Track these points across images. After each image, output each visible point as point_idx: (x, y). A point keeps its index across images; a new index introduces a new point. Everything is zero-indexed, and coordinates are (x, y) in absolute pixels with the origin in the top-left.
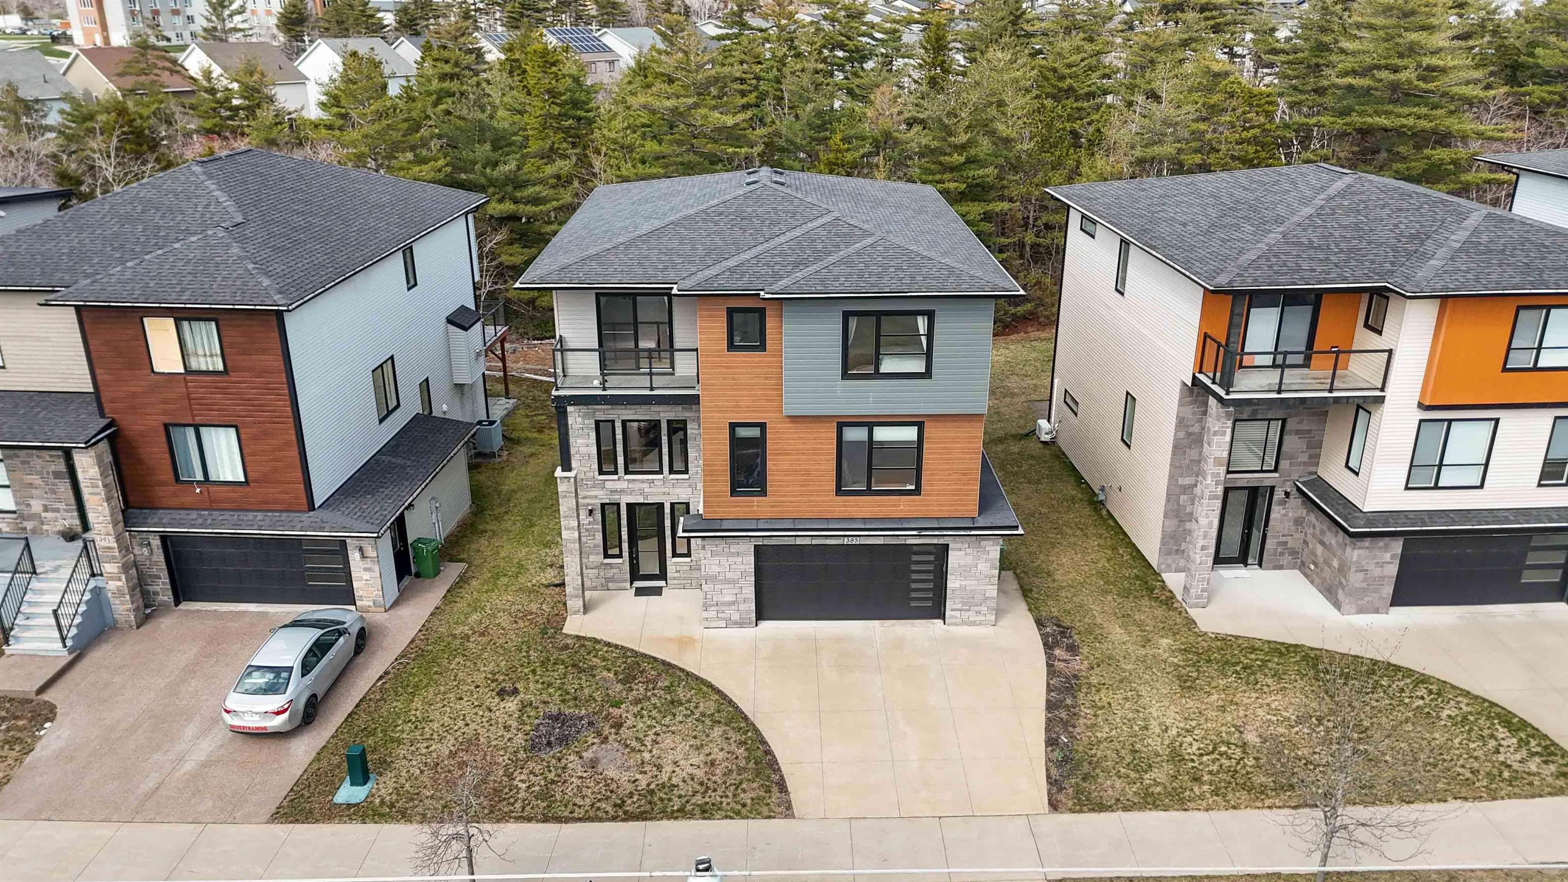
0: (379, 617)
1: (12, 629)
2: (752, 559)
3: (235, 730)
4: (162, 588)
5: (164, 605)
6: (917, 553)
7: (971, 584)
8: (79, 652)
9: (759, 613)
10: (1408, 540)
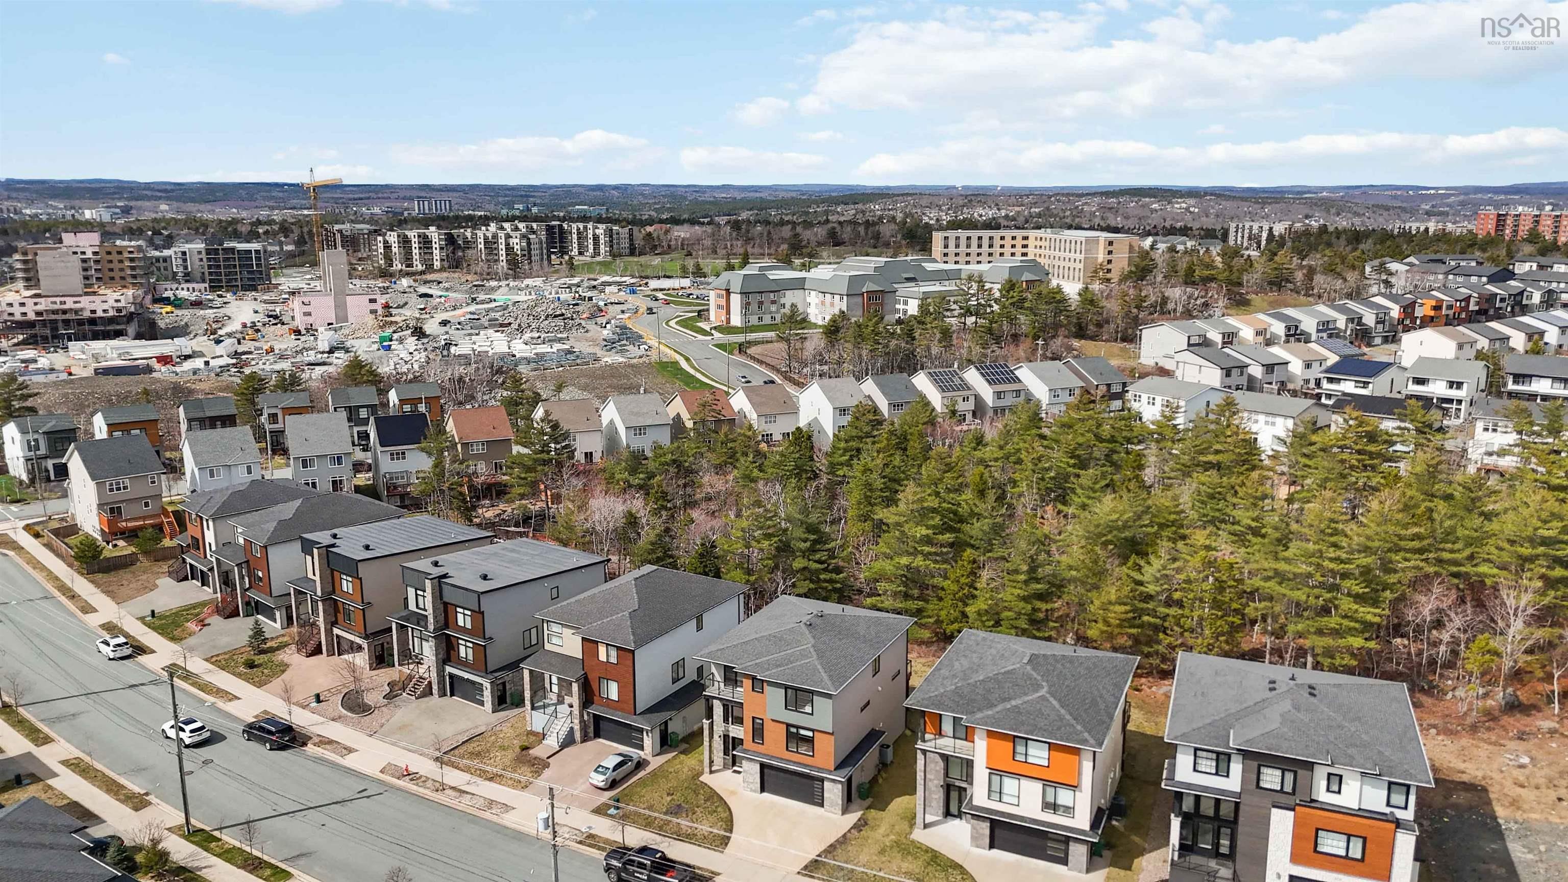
0: (651, 758)
1: (546, 735)
2: (759, 768)
3: (592, 784)
5: (591, 737)
6: (816, 780)
7: (833, 797)
8: (562, 748)
9: (763, 789)
10: (992, 821)
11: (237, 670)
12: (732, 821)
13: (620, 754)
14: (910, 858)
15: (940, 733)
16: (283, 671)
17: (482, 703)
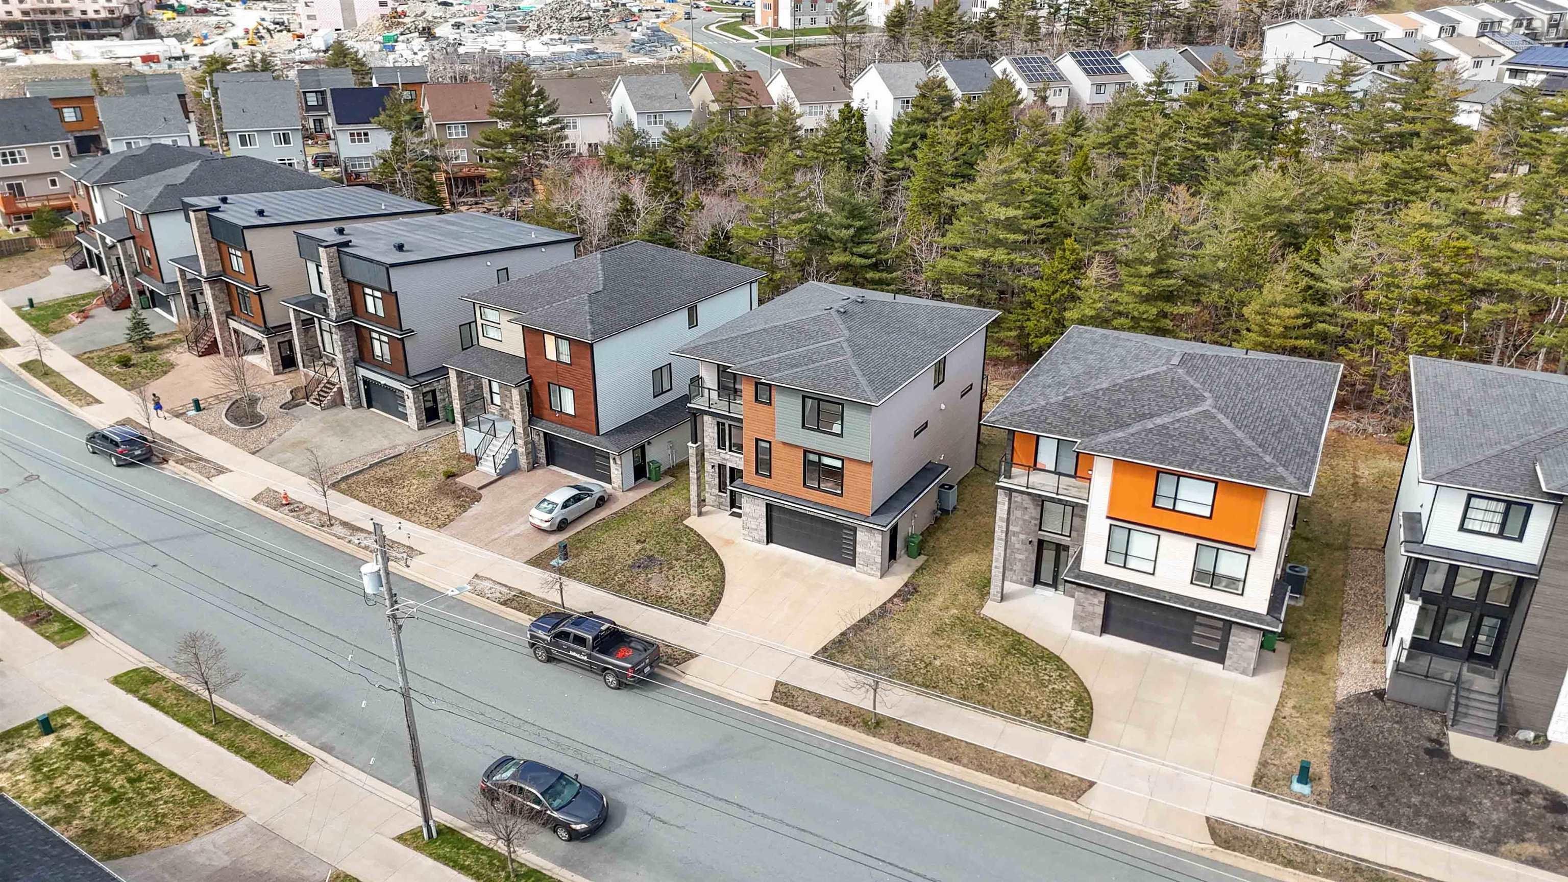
0: (619, 493)
1: (481, 459)
2: (764, 510)
3: (532, 524)
4: (542, 455)
5: (542, 463)
6: (846, 529)
7: (868, 552)
8: (501, 477)
9: (770, 539)
10: (1108, 594)
11: (110, 370)
12: (723, 581)
13: (576, 487)
14: (980, 643)
15: (1034, 466)
16: (165, 373)
17: (404, 417)
